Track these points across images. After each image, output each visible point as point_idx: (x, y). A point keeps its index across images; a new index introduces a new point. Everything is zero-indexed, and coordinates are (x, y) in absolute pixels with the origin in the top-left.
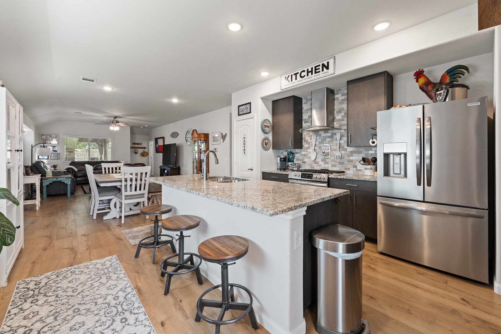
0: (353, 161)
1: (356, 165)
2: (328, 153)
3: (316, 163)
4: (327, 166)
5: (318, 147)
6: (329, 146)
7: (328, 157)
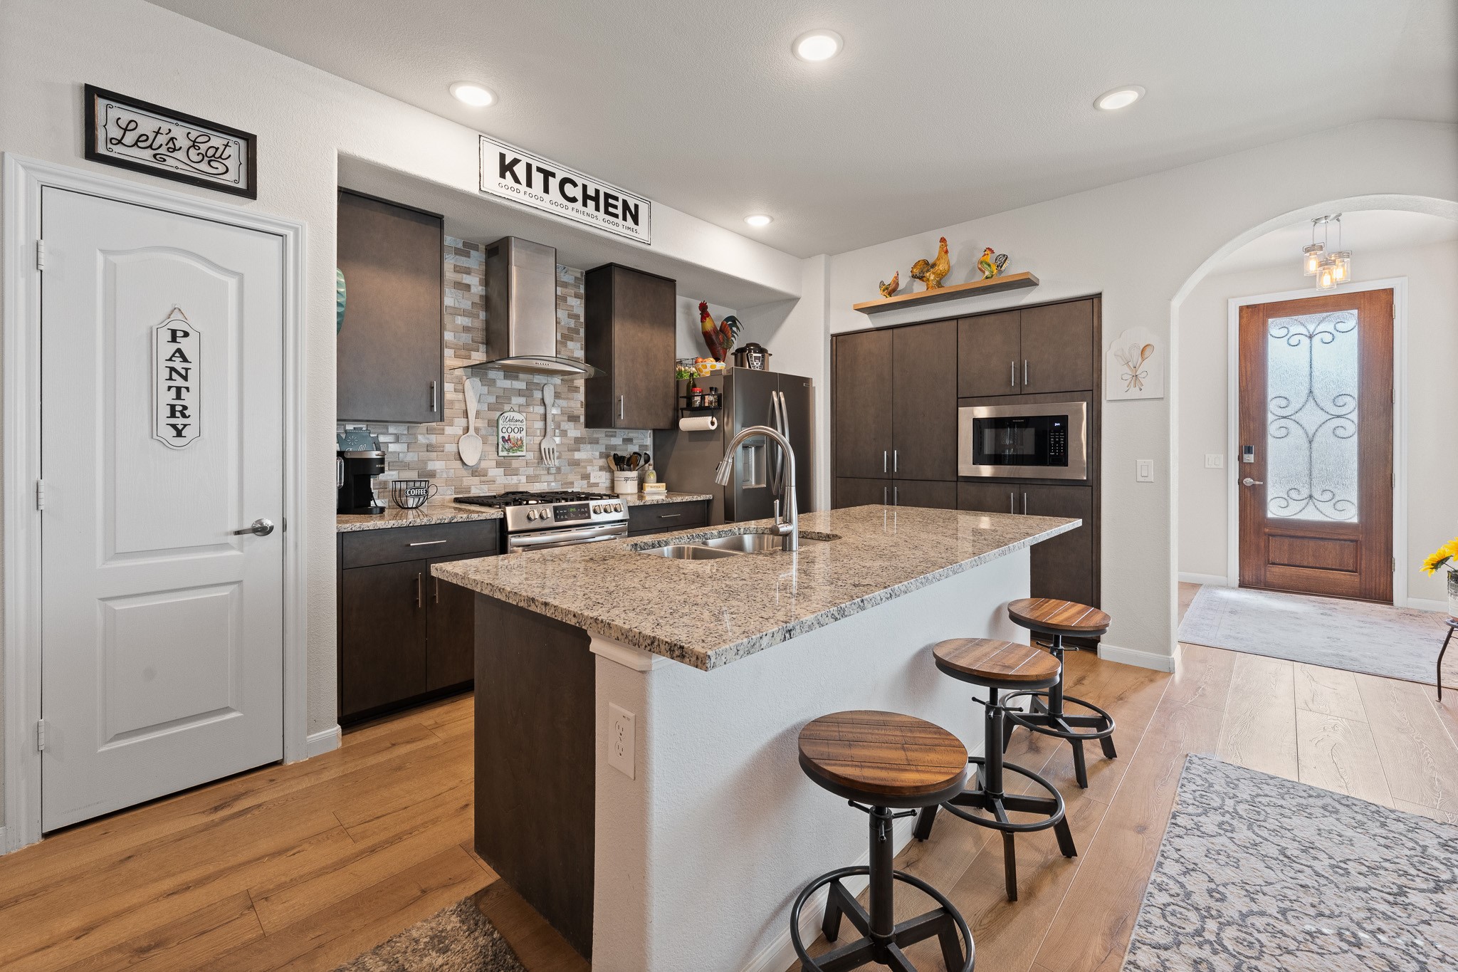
0: (582, 464)
1: (588, 472)
2: (519, 443)
3: (477, 474)
4: (514, 479)
5: (487, 421)
6: (522, 421)
7: (519, 453)
